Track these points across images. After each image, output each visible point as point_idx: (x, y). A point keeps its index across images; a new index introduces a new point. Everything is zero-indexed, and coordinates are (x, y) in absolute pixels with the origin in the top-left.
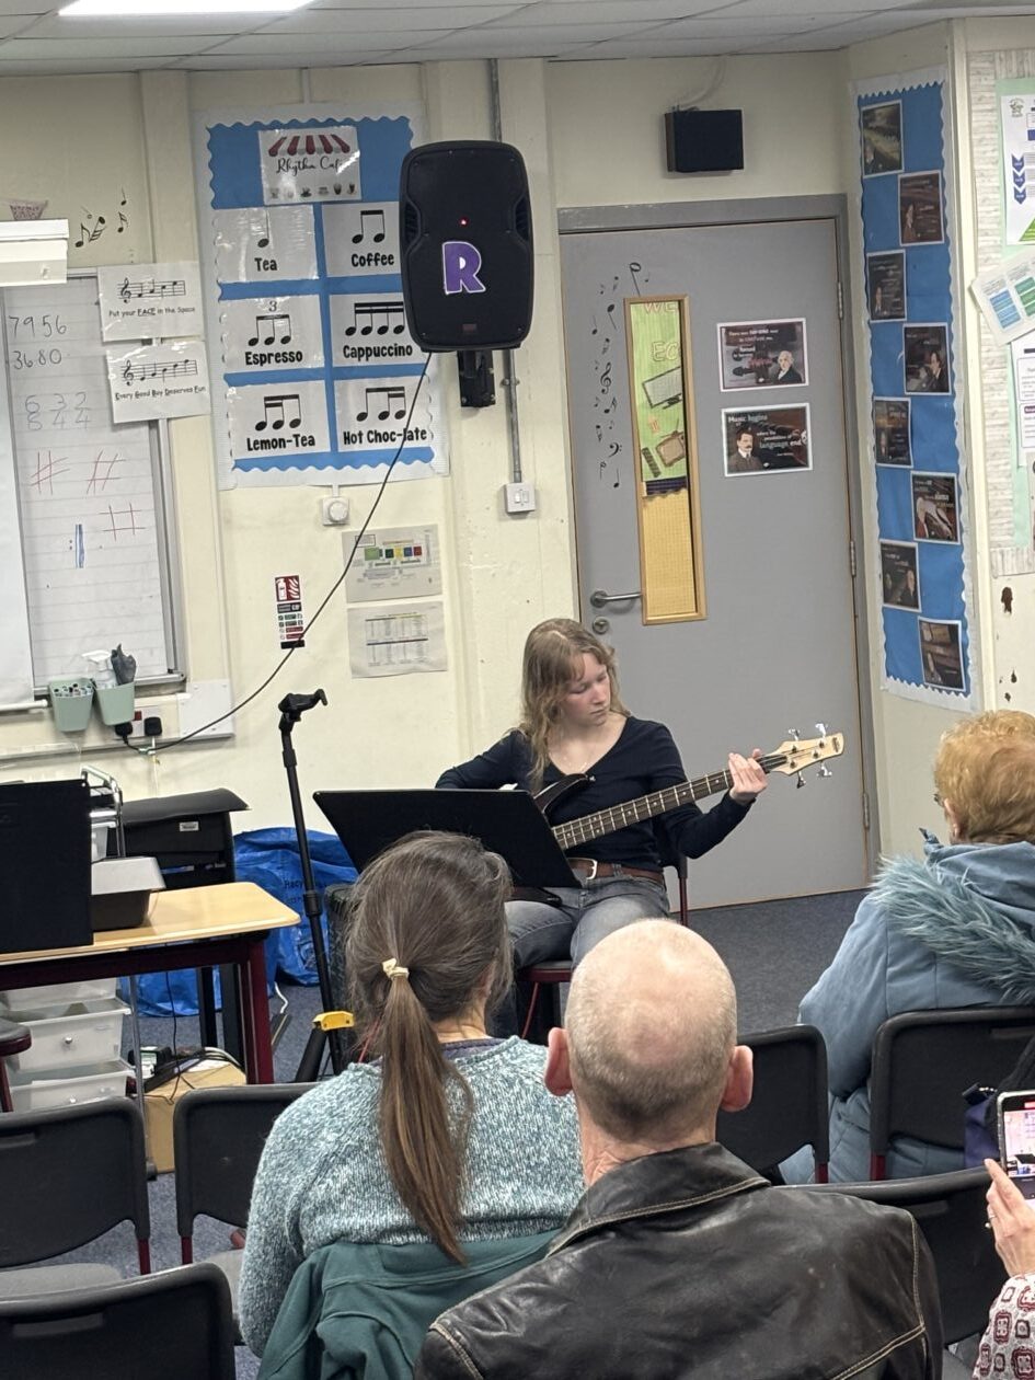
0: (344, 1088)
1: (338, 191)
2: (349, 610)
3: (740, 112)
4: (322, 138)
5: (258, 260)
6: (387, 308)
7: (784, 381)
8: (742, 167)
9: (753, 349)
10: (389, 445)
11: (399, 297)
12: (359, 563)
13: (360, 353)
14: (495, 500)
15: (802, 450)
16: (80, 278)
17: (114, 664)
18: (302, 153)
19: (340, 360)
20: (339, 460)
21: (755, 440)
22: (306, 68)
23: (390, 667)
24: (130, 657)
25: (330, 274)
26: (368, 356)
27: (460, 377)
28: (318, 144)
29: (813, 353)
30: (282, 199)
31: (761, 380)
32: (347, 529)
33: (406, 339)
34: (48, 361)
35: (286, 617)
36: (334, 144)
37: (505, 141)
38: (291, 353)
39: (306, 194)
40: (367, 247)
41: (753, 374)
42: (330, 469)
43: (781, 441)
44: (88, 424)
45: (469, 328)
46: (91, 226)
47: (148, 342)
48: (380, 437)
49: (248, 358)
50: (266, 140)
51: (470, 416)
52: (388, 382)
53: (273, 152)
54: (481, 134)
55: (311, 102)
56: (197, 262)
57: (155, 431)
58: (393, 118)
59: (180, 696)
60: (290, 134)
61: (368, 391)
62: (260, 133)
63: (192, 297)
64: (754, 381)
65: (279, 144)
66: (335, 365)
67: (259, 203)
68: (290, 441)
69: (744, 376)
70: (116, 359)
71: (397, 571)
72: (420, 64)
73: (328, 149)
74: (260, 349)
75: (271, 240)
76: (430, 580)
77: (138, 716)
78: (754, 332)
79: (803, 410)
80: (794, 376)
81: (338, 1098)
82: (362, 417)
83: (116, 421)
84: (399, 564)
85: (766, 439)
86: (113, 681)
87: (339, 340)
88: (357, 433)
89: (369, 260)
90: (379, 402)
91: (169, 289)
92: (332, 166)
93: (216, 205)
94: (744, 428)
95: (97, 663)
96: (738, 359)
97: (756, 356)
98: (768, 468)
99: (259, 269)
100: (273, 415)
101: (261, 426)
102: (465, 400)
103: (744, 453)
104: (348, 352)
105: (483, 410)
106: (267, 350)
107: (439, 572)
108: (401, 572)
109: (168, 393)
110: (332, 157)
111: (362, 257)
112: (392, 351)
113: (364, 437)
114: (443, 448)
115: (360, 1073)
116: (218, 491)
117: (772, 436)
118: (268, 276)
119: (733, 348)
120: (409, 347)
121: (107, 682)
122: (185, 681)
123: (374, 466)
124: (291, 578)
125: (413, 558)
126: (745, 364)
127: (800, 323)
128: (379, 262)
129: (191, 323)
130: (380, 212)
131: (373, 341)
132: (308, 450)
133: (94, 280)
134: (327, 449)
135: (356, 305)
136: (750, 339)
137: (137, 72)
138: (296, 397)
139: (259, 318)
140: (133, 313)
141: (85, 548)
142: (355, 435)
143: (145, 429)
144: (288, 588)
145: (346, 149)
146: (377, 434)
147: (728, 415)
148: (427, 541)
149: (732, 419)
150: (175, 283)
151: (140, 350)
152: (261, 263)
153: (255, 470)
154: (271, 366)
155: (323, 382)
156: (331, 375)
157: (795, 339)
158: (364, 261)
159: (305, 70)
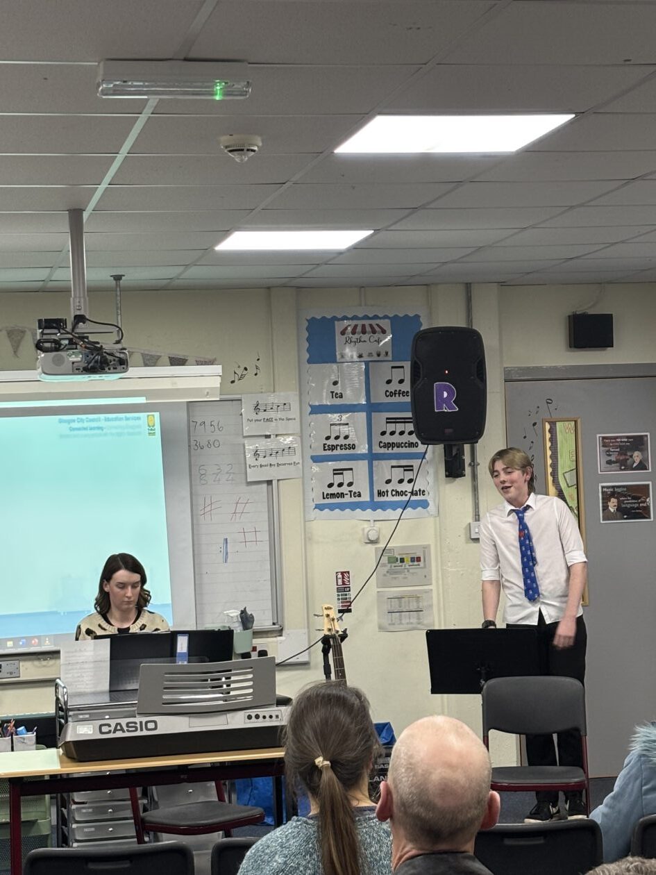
0: (290, 831)
1: (379, 355)
2: (378, 592)
3: (612, 315)
4: (371, 325)
5: (332, 392)
6: (404, 421)
7: (636, 469)
8: (612, 346)
9: (618, 450)
10: (404, 498)
11: (409, 415)
12: (384, 565)
13: (388, 445)
14: (464, 531)
15: (647, 509)
16: (232, 400)
17: (242, 618)
18: (359, 334)
19: (377, 450)
20: (374, 506)
21: (619, 502)
22: (363, 287)
23: (402, 626)
24: (251, 615)
25: (372, 402)
26: (393, 447)
27: (445, 460)
28: (368, 329)
30: (348, 359)
31: (623, 468)
32: (378, 546)
33: (414, 439)
34: (213, 447)
35: (342, 595)
36: (377, 329)
37: (475, 327)
38: (349, 445)
39: (360, 356)
40: (394, 386)
41: (618, 464)
42: (369, 511)
43: (635, 503)
44: (233, 482)
45: (449, 431)
46: (240, 372)
47: (268, 437)
48: (398, 493)
49: (324, 447)
50: (339, 326)
51: (453, 482)
52: (403, 462)
53: (343, 333)
54: (461, 324)
55: (366, 305)
56: (298, 393)
57: (270, 487)
58: (411, 315)
59: (279, 638)
60: (353, 323)
61: (393, 467)
62: (336, 322)
63: (294, 412)
64: (618, 468)
65: (346, 328)
66: (374, 452)
67: (334, 361)
68: (346, 494)
69: (613, 465)
70: (250, 447)
71: (406, 570)
72: (427, 285)
73: (374, 332)
74: (332, 442)
75: (340, 382)
76: (425, 576)
77: (254, 649)
78: (619, 440)
79: (648, 485)
80: (642, 466)
81: (286, 837)
82: (388, 482)
83: (248, 481)
84: (407, 567)
85: (625, 502)
86: (241, 628)
87: (377, 438)
88: (385, 491)
89: (395, 394)
90: (398, 474)
91: (282, 407)
92: (376, 341)
93: (309, 361)
94: (613, 495)
95: (232, 617)
96: (609, 455)
97: (620, 454)
98: (625, 519)
99: (333, 397)
100: (338, 479)
101: (330, 485)
102: (447, 473)
103: (612, 509)
104: (382, 445)
105: (459, 480)
106: (335, 443)
107: (430, 571)
108: (408, 571)
109: (278, 465)
110: (376, 336)
111: (391, 392)
112: (407, 445)
113: (389, 493)
114: (434, 501)
115: (299, 823)
116: (305, 521)
117: (629, 500)
118: (338, 402)
119: (607, 449)
120: (417, 443)
121: (237, 628)
122: (282, 630)
123: (394, 510)
124: (345, 572)
125: (416, 563)
126: (613, 458)
127: (647, 436)
128: (401, 395)
129: (294, 426)
130: (402, 367)
131: (396, 439)
132: (357, 499)
133: (240, 402)
134: (368, 500)
135: (387, 419)
136: (617, 444)
137: (269, 288)
138: (351, 469)
139: (331, 425)
140: (260, 420)
141: (229, 551)
142: (383, 492)
143: (265, 486)
144: (343, 578)
145: (384, 332)
146: (397, 492)
147: (603, 487)
148: (424, 552)
149: (604, 490)
150: (285, 404)
151: (264, 441)
152: (334, 394)
153: (326, 510)
154: (338, 452)
155: (367, 461)
156: (372, 457)
157: (643, 444)
158: (392, 394)
159: (363, 288)
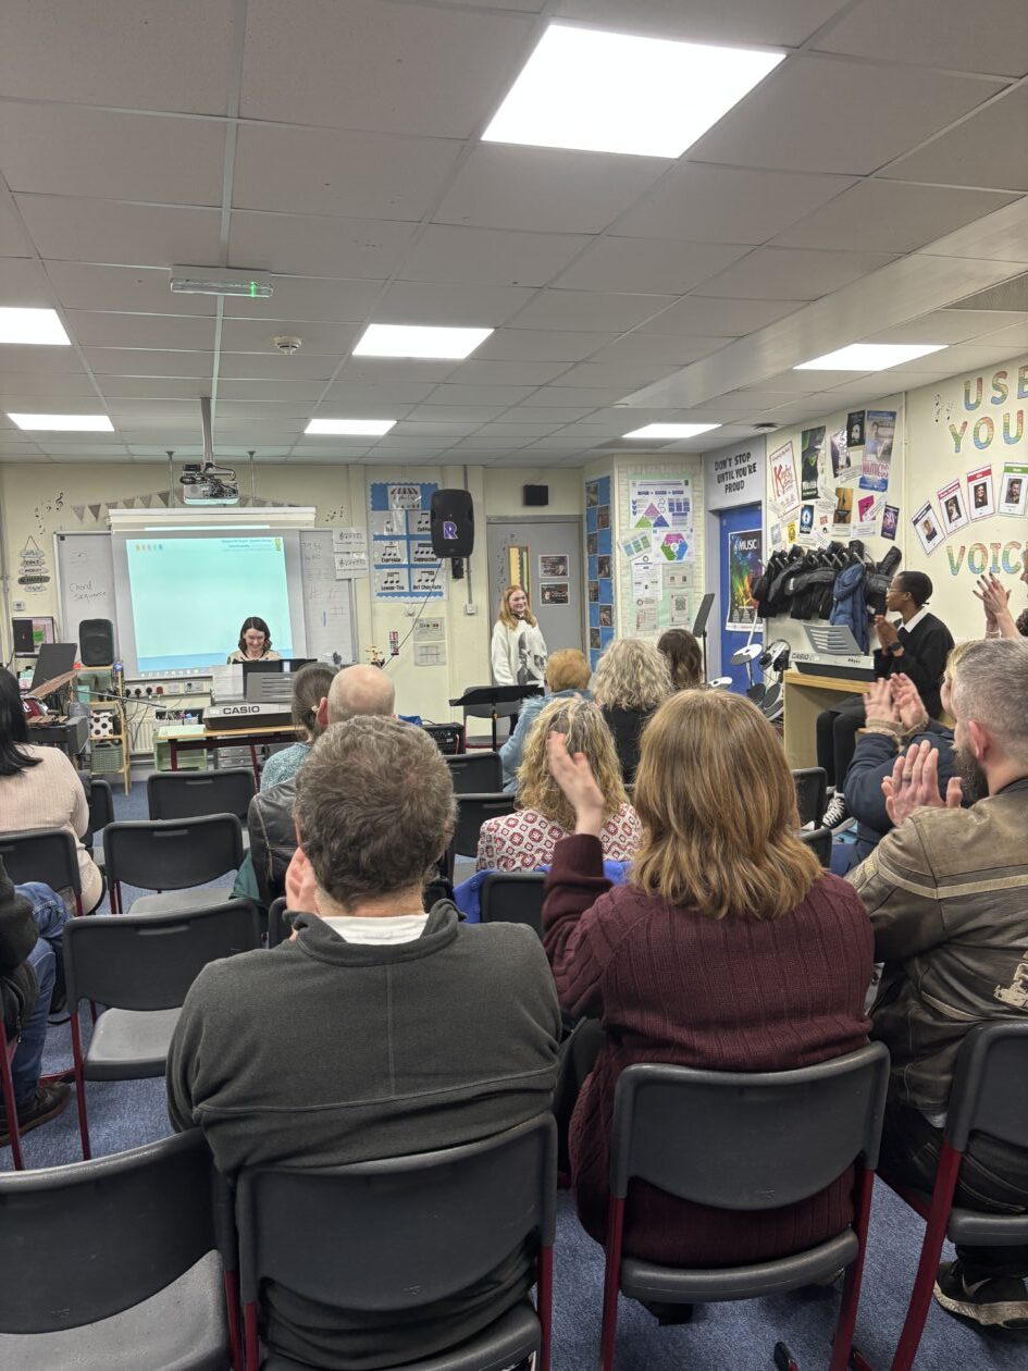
2: (414, 643)
4: (409, 489)
5: (387, 528)
7: (561, 575)
8: (548, 504)
9: (551, 564)
10: (428, 590)
11: (430, 542)
12: (417, 628)
13: (419, 560)
15: (566, 598)
18: (402, 494)
19: (413, 562)
20: (412, 594)
21: (551, 594)
23: (427, 663)
25: (410, 534)
26: (422, 561)
27: (452, 568)
28: (407, 491)
29: (570, 566)
30: (395, 508)
31: (553, 574)
32: (414, 617)
34: (316, 558)
35: (393, 645)
36: (413, 491)
37: (470, 491)
38: (397, 559)
40: (422, 525)
41: (550, 572)
43: (559, 594)
45: (452, 550)
46: (332, 514)
47: (348, 553)
50: (390, 489)
51: (455, 581)
52: (427, 570)
53: (392, 493)
54: (461, 487)
55: (405, 477)
57: (350, 582)
58: (433, 483)
60: (398, 487)
61: (422, 572)
62: (388, 486)
63: (364, 539)
64: (551, 575)
65: (394, 490)
66: (411, 563)
68: (395, 588)
69: (548, 573)
70: (337, 558)
72: (441, 465)
73: (410, 493)
74: (387, 557)
75: (391, 522)
76: (441, 635)
78: (551, 559)
79: (567, 585)
80: (564, 574)
82: (420, 581)
84: (431, 629)
85: (554, 594)
87: (413, 555)
88: (418, 586)
89: (423, 529)
90: (426, 576)
92: (412, 498)
93: (373, 509)
94: (547, 590)
96: (546, 567)
97: (552, 566)
98: (556, 603)
99: (387, 531)
100: (390, 579)
101: (386, 582)
103: (547, 598)
104: (416, 559)
105: (460, 580)
108: (431, 632)
109: (355, 569)
110: (412, 495)
111: (420, 529)
112: (430, 560)
113: (420, 587)
114: (446, 592)
116: (371, 603)
117: (556, 593)
119: (544, 564)
123: (423, 597)
124: (395, 632)
125: (436, 627)
126: (548, 569)
127: (566, 556)
128: (427, 530)
129: (365, 547)
130: (425, 513)
131: (424, 556)
132: (402, 591)
133: (329, 532)
134: (408, 591)
135: (419, 544)
136: (550, 561)
137: (347, 464)
138: (398, 573)
140: (343, 543)
143: (347, 582)
144: (394, 635)
145: (417, 493)
146: (425, 587)
149: (543, 587)
151: (346, 555)
153: (384, 597)
154: (390, 563)
155: (407, 569)
156: (410, 567)
157: (564, 561)
159: (404, 466)
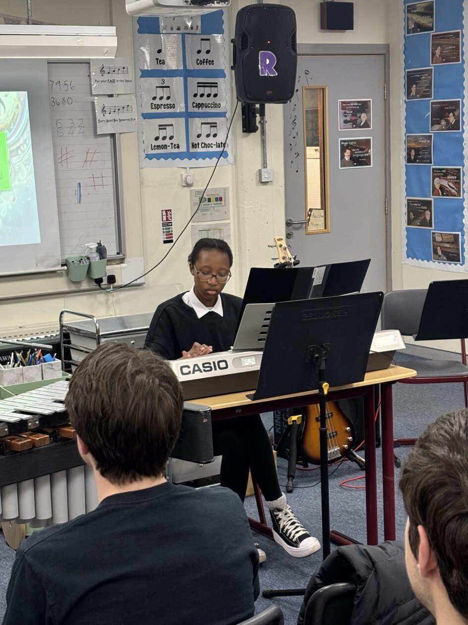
1: (192, 29)
2: (192, 226)
3: (352, 4)
6: (211, 85)
7: (364, 126)
8: (353, 29)
9: (352, 112)
10: (210, 150)
13: (199, 106)
14: (256, 176)
15: (369, 158)
16: (81, 63)
17: (98, 249)
19: (192, 109)
20: (190, 156)
21: (352, 153)
24: (104, 246)
25: (187, 68)
27: (243, 118)
29: (374, 115)
31: (354, 126)
33: (218, 100)
38: (171, 104)
39: (179, 29)
40: (202, 56)
41: (351, 123)
43: (361, 153)
44: (84, 135)
45: (269, 93)
48: (206, 146)
51: (246, 137)
52: (210, 120)
56: (133, 58)
57: (112, 139)
59: (122, 265)
61: (202, 123)
63: (131, 75)
64: (351, 126)
66: (189, 111)
69: (348, 124)
70: (98, 104)
71: (212, 208)
74: (157, 102)
75: (162, 50)
76: (226, 213)
77: (106, 274)
78: (352, 104)
79: (370, 140)
80: (366, 125)
83: (98, 133)
85: (356, 152)
86: (98, 257)
87: (191, 99)
90: (206, 129)
91: (121, 70)
94: (348, 147)
95: (92, 249)
96: (346, 116)
97: (353, 115)
98: (355, 166)
99: (157, 63)
100: (162, 133)
102: (244, 129)
103: (347, 158)
104: (194, 105)
105: (252, 134)
106: (160, 102)
107: (229, 209)
113: (200, 145)
114: (232, 152)
117: (358, 151)
118: (161, 67)
120: (219, 104)
121: (95, 257)
122: (124, 258)
125: (219, 202)
126: (348, 118)
127: (370, 101)
129: (131, 87)
130: (209, 40)
131: (204, 100)
132: (176, 150)
135: (198, 83)
136: (351, 107)
138: (172, 125)
139: (157, 87)
140: (105, 81)
142: (196, 144)
143: (109, 138)
148: (225, 194)
149: (343, 143)
150: (124, 68)
151: (108, 100)
152: (158, 61)
153: (154, 159)
154: (161, 110)
155: (184, 119)
157: (367, 108)
158: (202, 62)
